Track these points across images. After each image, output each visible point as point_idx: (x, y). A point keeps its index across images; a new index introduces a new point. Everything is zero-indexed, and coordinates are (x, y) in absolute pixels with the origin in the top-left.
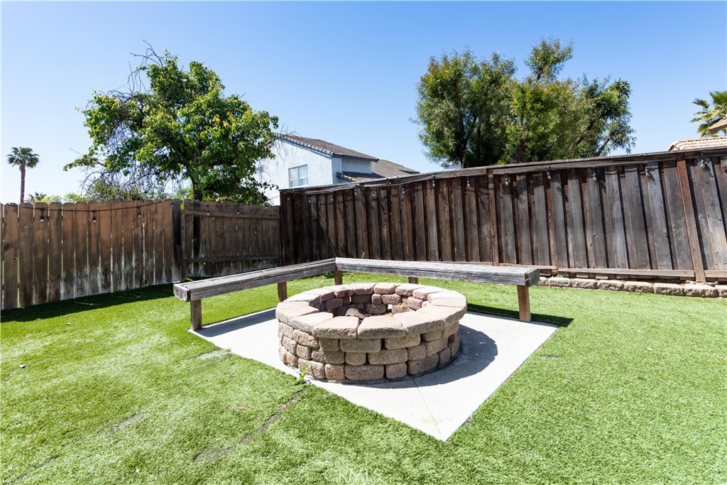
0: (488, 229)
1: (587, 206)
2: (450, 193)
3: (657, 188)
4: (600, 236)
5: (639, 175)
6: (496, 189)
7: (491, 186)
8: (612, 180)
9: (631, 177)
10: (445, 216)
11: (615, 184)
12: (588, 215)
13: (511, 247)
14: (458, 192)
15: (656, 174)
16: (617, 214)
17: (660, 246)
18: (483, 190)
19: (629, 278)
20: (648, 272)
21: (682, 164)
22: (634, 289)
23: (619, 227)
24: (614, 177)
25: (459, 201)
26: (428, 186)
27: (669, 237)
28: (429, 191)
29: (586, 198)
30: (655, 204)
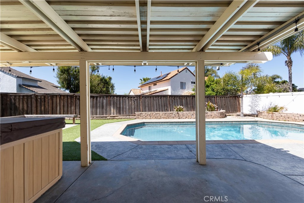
0: (73, 108)
1: (94, 103)
2: (64, 99)
3: (105, 101)
4: (96, 109)
5: (103, 98)
6: (76, 99)
7: (74, 98)
8: (98, 99)
9: (102, 98)
10: (62, 104)
11: (99, 99)
12: (94, 105)
13: (78, 112)
14: (66, 98)
15: (105, 98)
16: (99, 105)
17: (104, 111)
18: (72, 99)
19: (99, 117)
20: (102, 116)
21: (109, 97)
22: (99, 119)
23: (99, 108)
24: (99, 98)
25: (66, 101)
26: (58, 96)
27: (106, 110)
28: (58, 98)
29: (94, 102)
30: (105, 104)
